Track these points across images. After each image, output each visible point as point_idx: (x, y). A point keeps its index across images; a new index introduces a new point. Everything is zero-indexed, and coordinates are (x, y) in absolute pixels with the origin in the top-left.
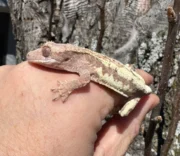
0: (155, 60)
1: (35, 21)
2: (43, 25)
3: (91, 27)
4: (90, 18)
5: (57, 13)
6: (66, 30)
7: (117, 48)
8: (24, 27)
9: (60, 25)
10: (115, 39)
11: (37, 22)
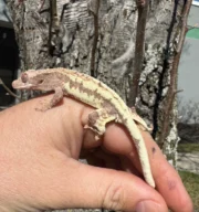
0: (150, 71)
1: (37, 30)
2: (44, 34)
3: (90, 38)
4: (89, 29)
5: (57, 23)
6: (66, 40)
7: (115, 58)
8: (26, 37)
9: (60, 35)
10: (113, 50)
11: (38, 32)
